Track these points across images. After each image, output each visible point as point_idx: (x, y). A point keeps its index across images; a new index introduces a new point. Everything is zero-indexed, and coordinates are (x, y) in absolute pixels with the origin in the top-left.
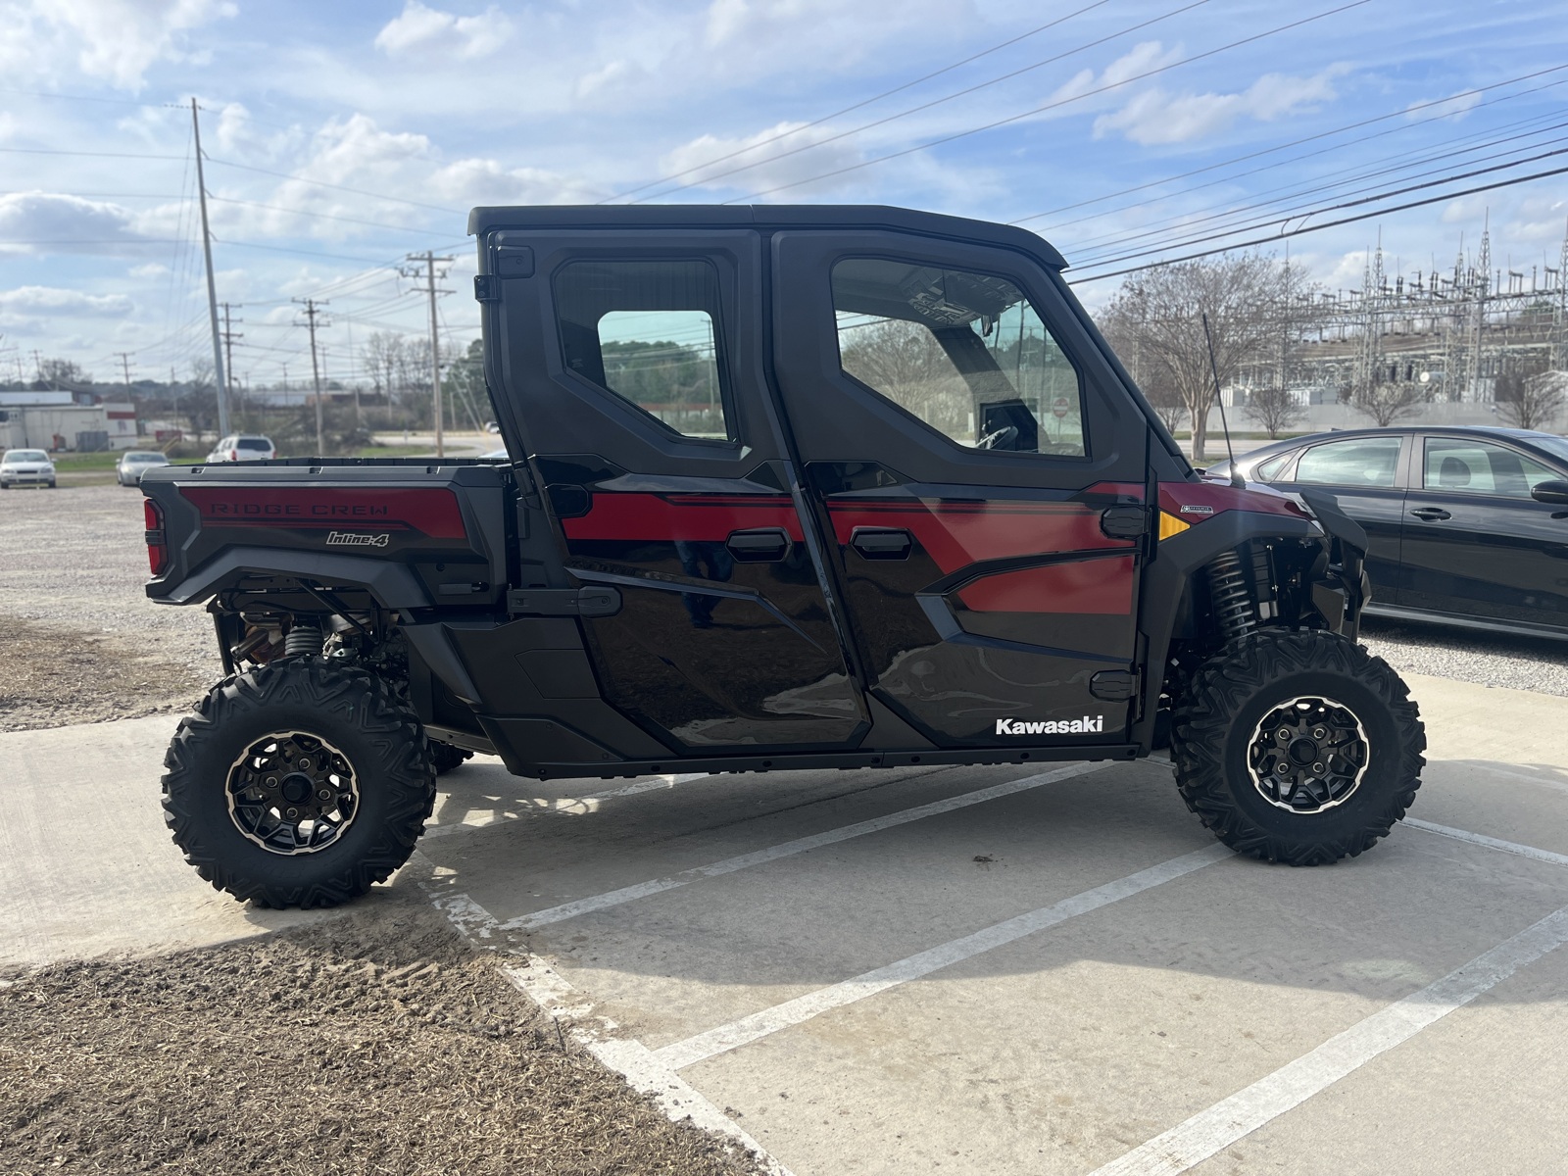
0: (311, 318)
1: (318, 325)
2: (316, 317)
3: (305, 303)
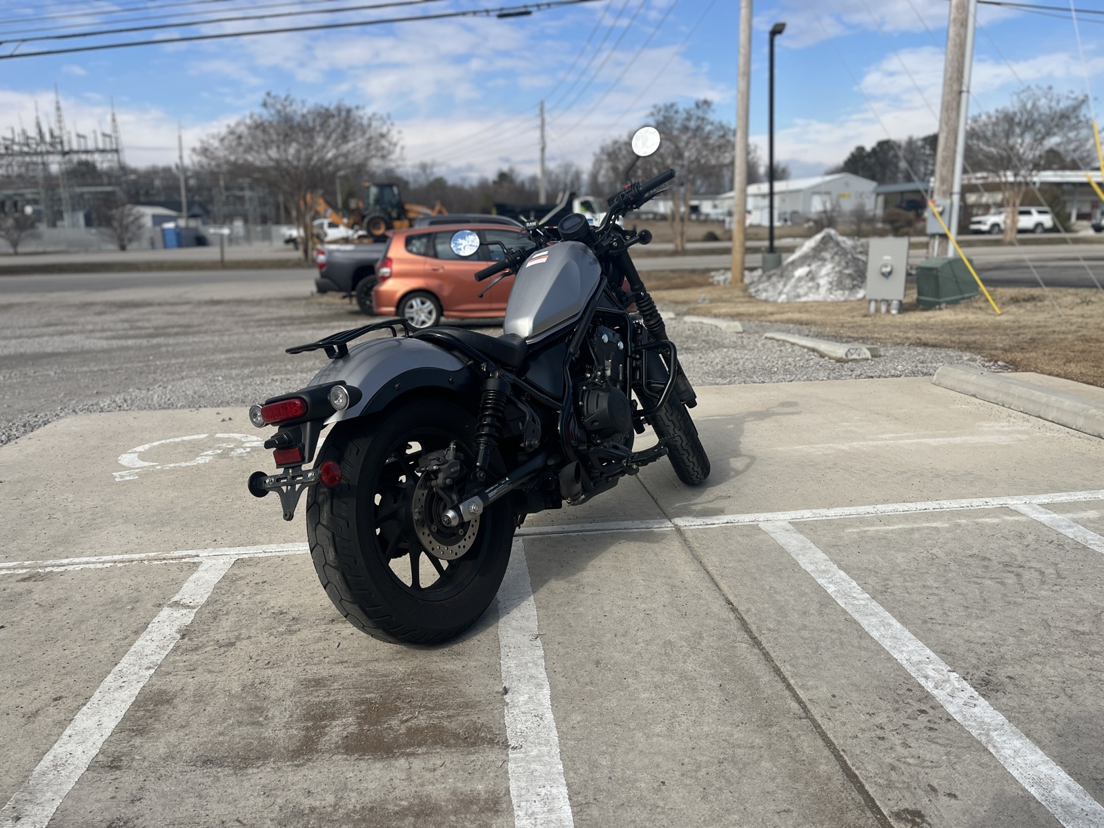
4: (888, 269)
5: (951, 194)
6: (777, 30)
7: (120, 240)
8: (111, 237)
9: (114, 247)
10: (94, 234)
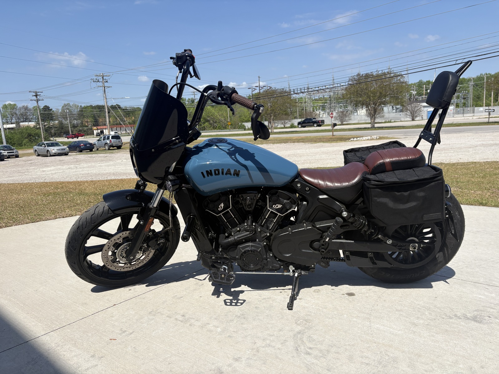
0: (37, 97)
1: (39, 100)
2: (38, 97)
3: (34, 92)
7: (413, 117)
8: (409, 116)
9: (411, 119)
10: (400, 115)
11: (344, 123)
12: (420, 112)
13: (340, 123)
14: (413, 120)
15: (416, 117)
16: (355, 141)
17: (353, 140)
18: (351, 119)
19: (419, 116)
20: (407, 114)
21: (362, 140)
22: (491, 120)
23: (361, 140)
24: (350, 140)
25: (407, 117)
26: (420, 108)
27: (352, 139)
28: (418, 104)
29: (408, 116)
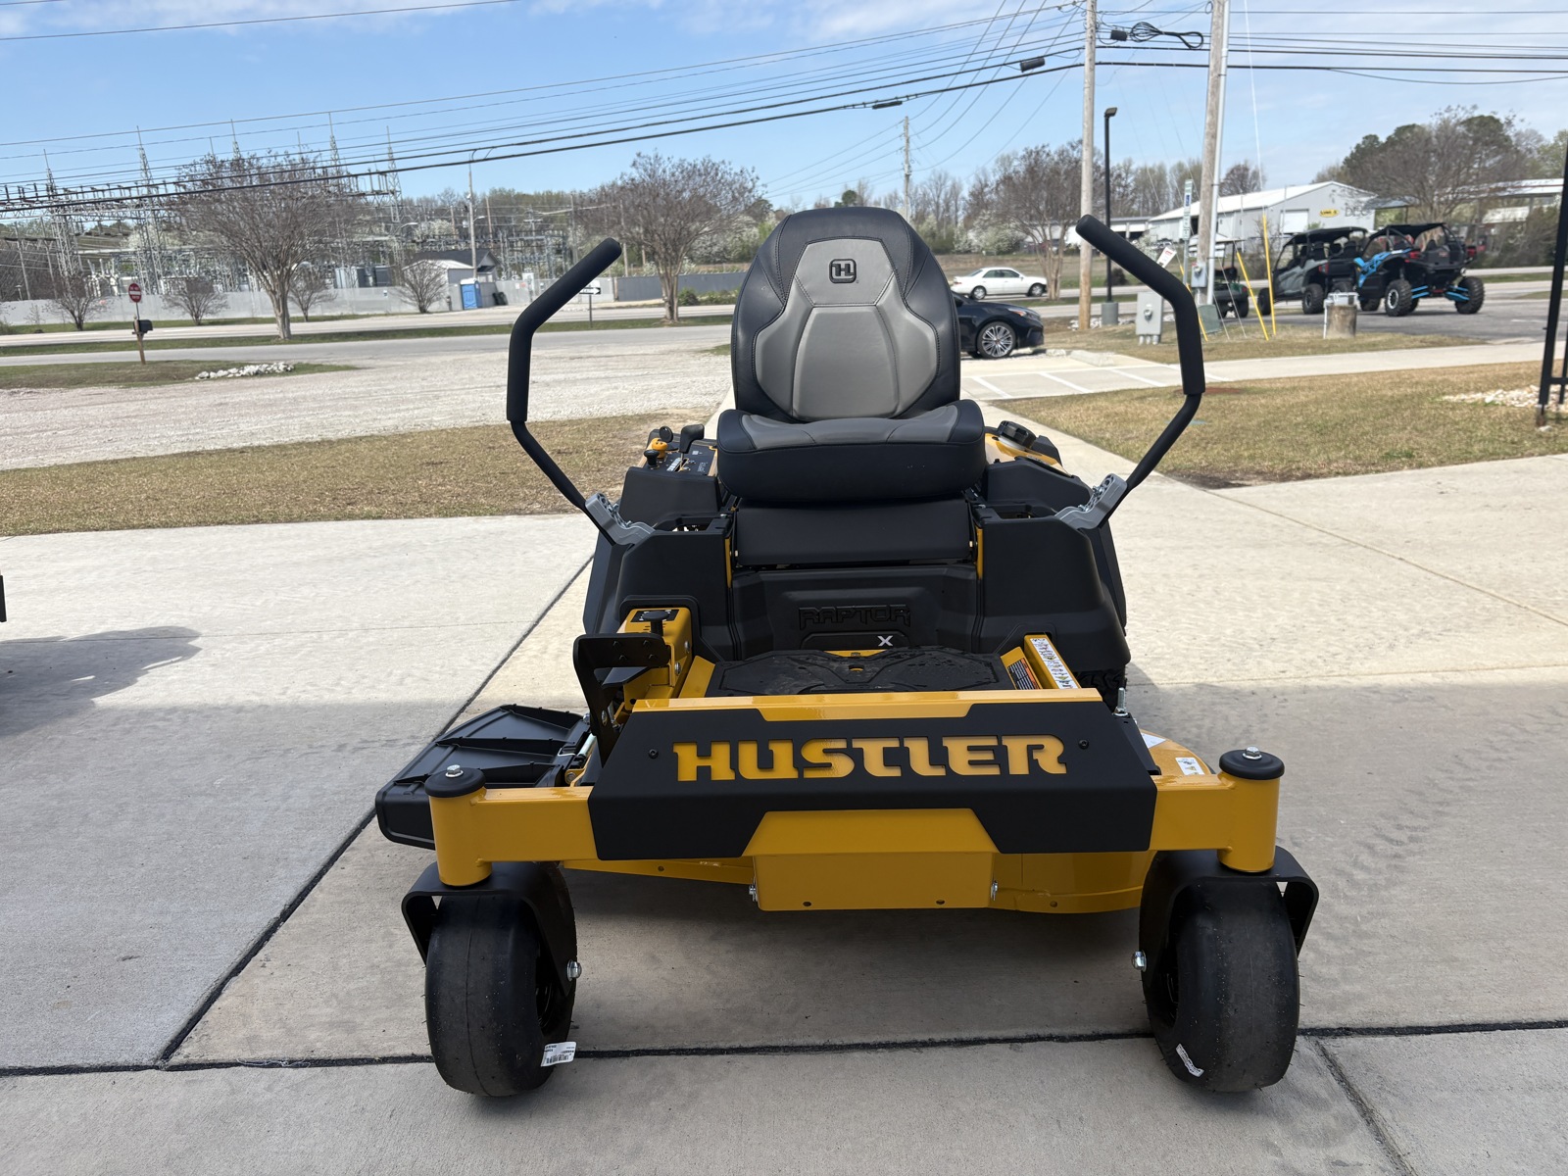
4: (1148, 314)
5: (1208, 258)
6: (1110, 114)
7: (420, 301)
8: (410, 298)
9: (414, 309)
10: (386, 294)
11: (205, 317)
12: (441, 286)
13: (188, 317)
14: (423, 310)
15: (430, 301)
16: (214, 379)
17: (209, 377)
18: (225, 306)
19: (438, 299)
20: (401, 292)
21: (237, 375)
22: (598, 315)
23: (234, 377)
24: (197, 378)
25: (405, 302)
26: (437, 276)
27: (205, 374)
28: (430, 262)
29: (408, 300)
